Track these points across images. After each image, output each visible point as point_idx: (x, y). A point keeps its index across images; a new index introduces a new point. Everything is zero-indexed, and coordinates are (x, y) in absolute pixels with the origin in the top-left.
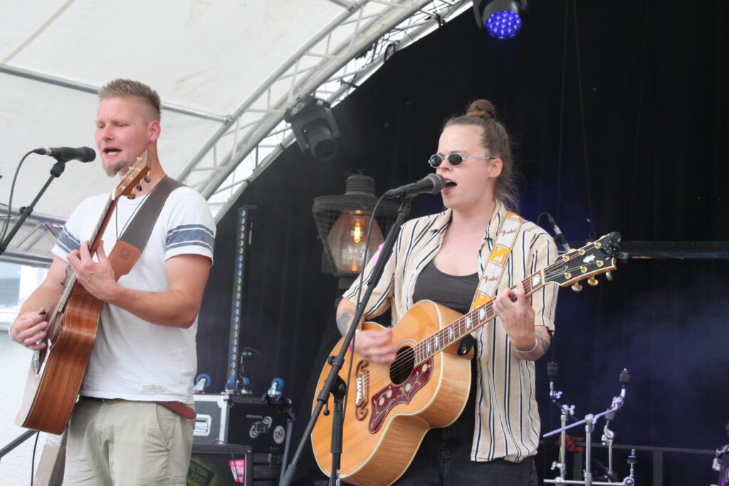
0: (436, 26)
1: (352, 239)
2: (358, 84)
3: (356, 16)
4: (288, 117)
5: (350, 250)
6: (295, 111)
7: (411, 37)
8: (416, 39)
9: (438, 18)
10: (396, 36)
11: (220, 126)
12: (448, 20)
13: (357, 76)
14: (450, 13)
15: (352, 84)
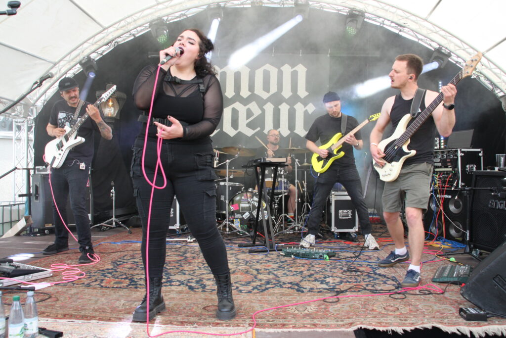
0: (133, 37)
1: (109, 106)
2: (104, 54)
3: (106, 31)
4: (80, 63)
5: (107, 109)
6: (83, 62)
7: (124, 40)
8: (125, 41)
9: (134, 35)
10: (119, 40)
11: (52, 65)
12: (137, 36)
13: (103, 51)
14: (138, 34)
15: (101, 54)
